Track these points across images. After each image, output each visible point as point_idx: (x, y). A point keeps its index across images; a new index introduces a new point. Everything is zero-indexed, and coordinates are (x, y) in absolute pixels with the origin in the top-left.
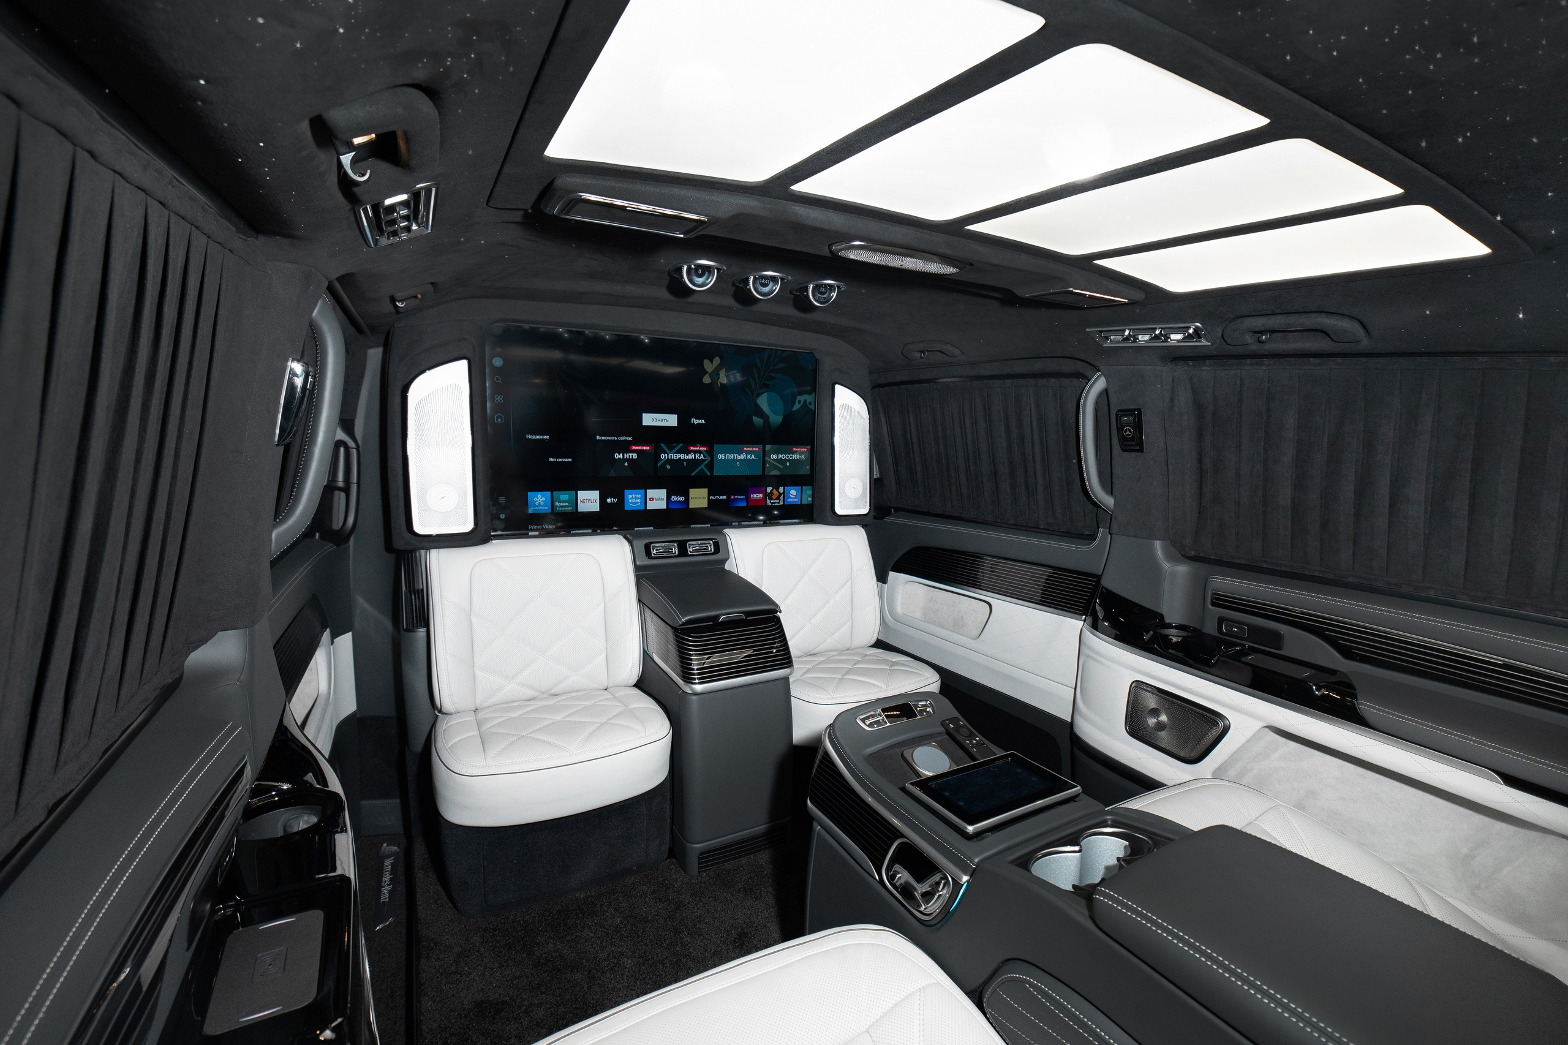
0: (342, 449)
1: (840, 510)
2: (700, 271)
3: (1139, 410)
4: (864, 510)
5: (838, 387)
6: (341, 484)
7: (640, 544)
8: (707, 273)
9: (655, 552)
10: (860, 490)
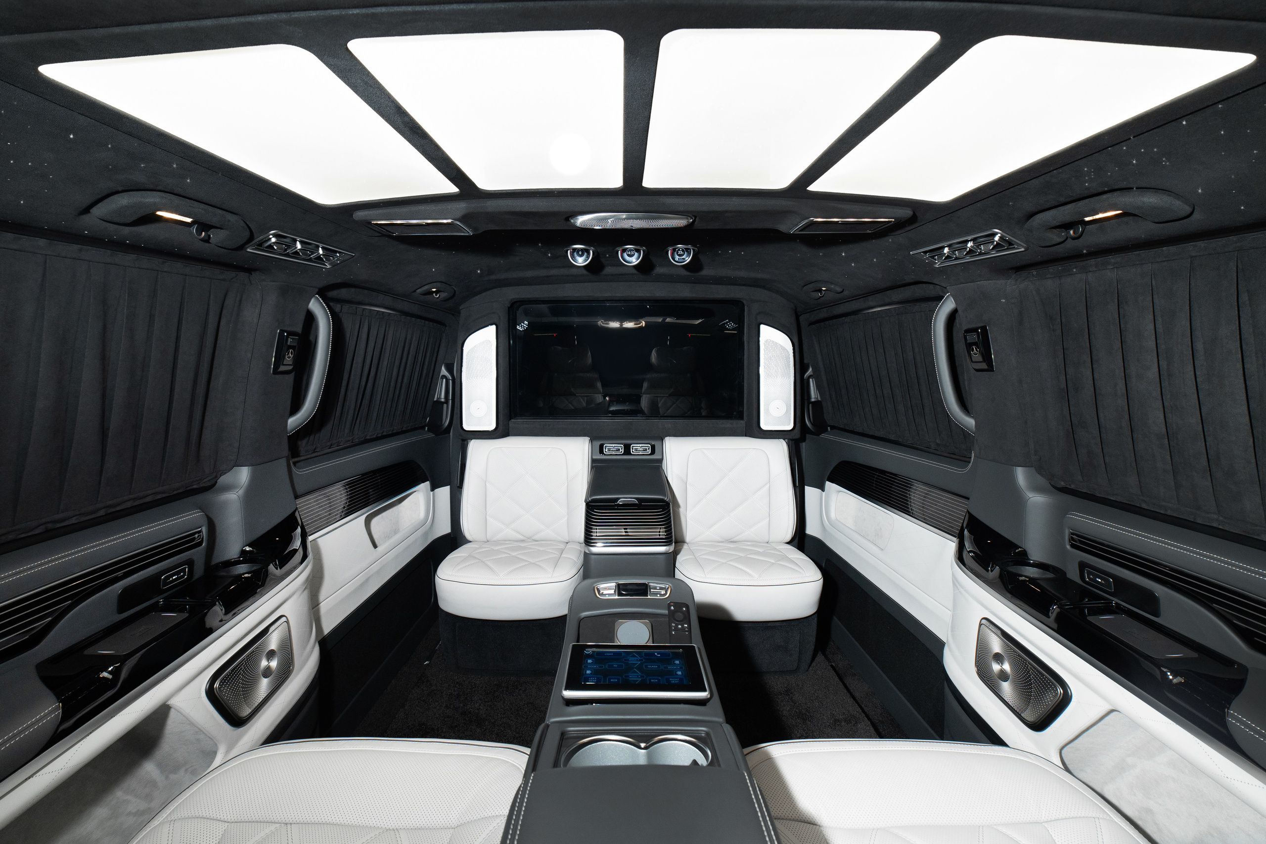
0: (444, 380)
1: (765, 425)
2: (580, 253)
3: (984, 329)
4: (789, 426)
5: (763, 327)
6: (443, 400)
7: (597, 444)
8: (586, 254)
9: (606, 450)
10: (784, 409)
